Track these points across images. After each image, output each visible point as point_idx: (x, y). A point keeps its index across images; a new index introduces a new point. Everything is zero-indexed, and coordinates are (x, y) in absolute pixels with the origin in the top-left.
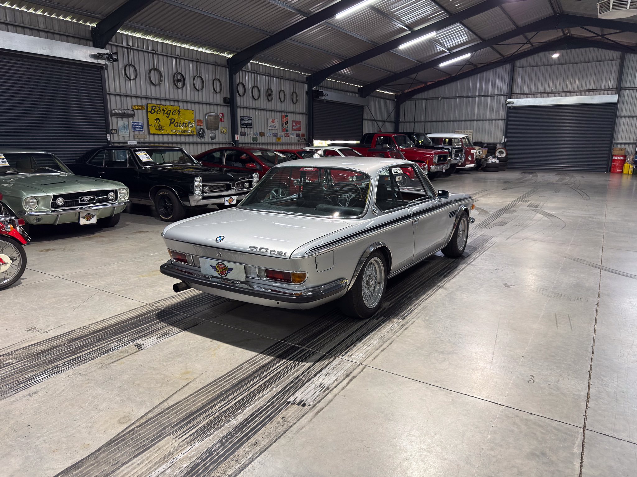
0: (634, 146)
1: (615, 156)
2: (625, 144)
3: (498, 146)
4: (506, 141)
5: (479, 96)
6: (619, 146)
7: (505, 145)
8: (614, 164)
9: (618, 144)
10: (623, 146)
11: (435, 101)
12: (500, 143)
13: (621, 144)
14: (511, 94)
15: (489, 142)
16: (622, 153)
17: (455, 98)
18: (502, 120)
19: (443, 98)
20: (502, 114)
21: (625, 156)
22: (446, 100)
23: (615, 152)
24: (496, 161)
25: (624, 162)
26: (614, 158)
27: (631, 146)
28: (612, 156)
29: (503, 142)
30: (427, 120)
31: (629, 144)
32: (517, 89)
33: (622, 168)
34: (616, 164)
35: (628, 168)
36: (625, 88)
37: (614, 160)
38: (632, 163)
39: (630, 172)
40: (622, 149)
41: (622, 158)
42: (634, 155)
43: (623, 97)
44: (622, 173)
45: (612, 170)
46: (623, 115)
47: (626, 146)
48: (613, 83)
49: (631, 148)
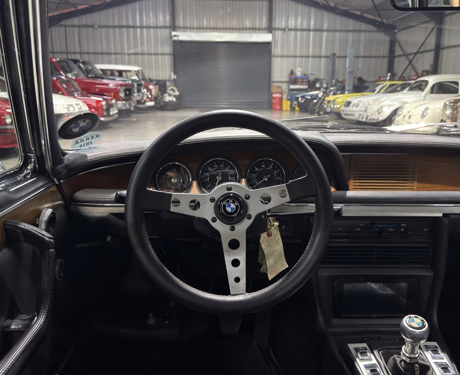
0: (287, 84)
1: (274, 93)
2: (280, 82)
3: (168, 84)
5: (141, 27)
6: (275, 84)
7: (175, 82)
8: (274, 101)
9: (274, 82)
10: (278, 84)
11: (90, 30)
12: (169, 81)
13: (277, 82)
14: (174, 27)
15: (158, 78)
16: (279, 90)
17: (114, 27)
18: (168, 54)
19: (100, 27)
20: (168, 49)
21: (282, 94)
22: (104, 30)
23: (274, 90)
25: (281, 99)
26: (274, 95)
27: (284, 84)
28: (272, 94)
29: (173, 79)
30: (83, 51)
31: (283, 82)
32: (180, 22)
33: (281, 105)
34: (276, 102)
35: (286, 104)
36: (275, 29)
37: (274, 98)
38: (288, 100)
39: (289, 109)
40: (279, 87)
41: (279, 95)
42: (288, 93)
43: (274, 38)
44: (281, 109)
45: (273, 107)
46: (276, 54)
47: (281, 84)
48: (265, 24)
49: (284, 86)
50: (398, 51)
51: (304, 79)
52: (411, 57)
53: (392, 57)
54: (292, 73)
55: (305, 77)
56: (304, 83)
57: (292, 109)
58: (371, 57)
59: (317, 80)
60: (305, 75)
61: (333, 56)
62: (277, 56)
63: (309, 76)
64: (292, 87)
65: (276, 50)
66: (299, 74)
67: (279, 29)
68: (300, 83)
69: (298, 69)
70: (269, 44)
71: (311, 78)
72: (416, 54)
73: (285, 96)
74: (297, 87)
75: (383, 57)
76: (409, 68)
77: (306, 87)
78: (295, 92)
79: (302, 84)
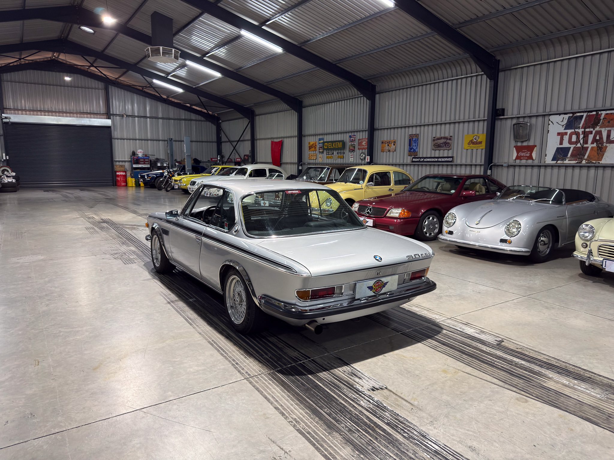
0: (129, 163)
1: (118, 172)
2: (122, 161)
4: (8, 159)
6: (118, 163)
7: (7, 163)
8: (119, 179)
9: (116, 161)
10: (121, 163)
13: (119, 161)
16: (122, 169)
21: (126, 172)
23: (117, 168)
24: (12, 181)
25: (125, 176)
26: (118, 173)
27: (127, 163)
28: (116, 172)
29: (4, 160)
31: (125, 161)
33: (126, 182)
34: (120, 179)
35: (131, 181)
36: (113, 115)
37: (118, 176)
38: (132, 177)
39: (134, 185)
40: (122, 166)
41: (124, 174)
42: (132, 171)
43: (113, 122)
44: (126, 185)
45: (119, 184)
46: (116, 137)
47: (124, 163)
48: (103, 109)
49: (127, 165)
50: (224, 139)
51: (145, 159)
52: (235, 144)
53: (219, 142)
54: (134, 154)
55: (147, 158)
56: (146, 163)
57: (138, 185)
58: (202, 142)
59: (158, 160)
60: (146, 156)
61: (170, 140)
62: (118, 139)
63: (150, 156)
64: (134, 166)
65: (116, 134)
66: (140, 155)
67: (116, 115)
68: (143, 163)
69: (140, 151)
70: (109, 127)
71: (153, 158)
72: (238, 141)
73: (128, 174)
74: (140, 166)
75: (213, 142)
76: (233, 152)
77: (149, 166)
78: (139, 170)
79: (144, 164)
